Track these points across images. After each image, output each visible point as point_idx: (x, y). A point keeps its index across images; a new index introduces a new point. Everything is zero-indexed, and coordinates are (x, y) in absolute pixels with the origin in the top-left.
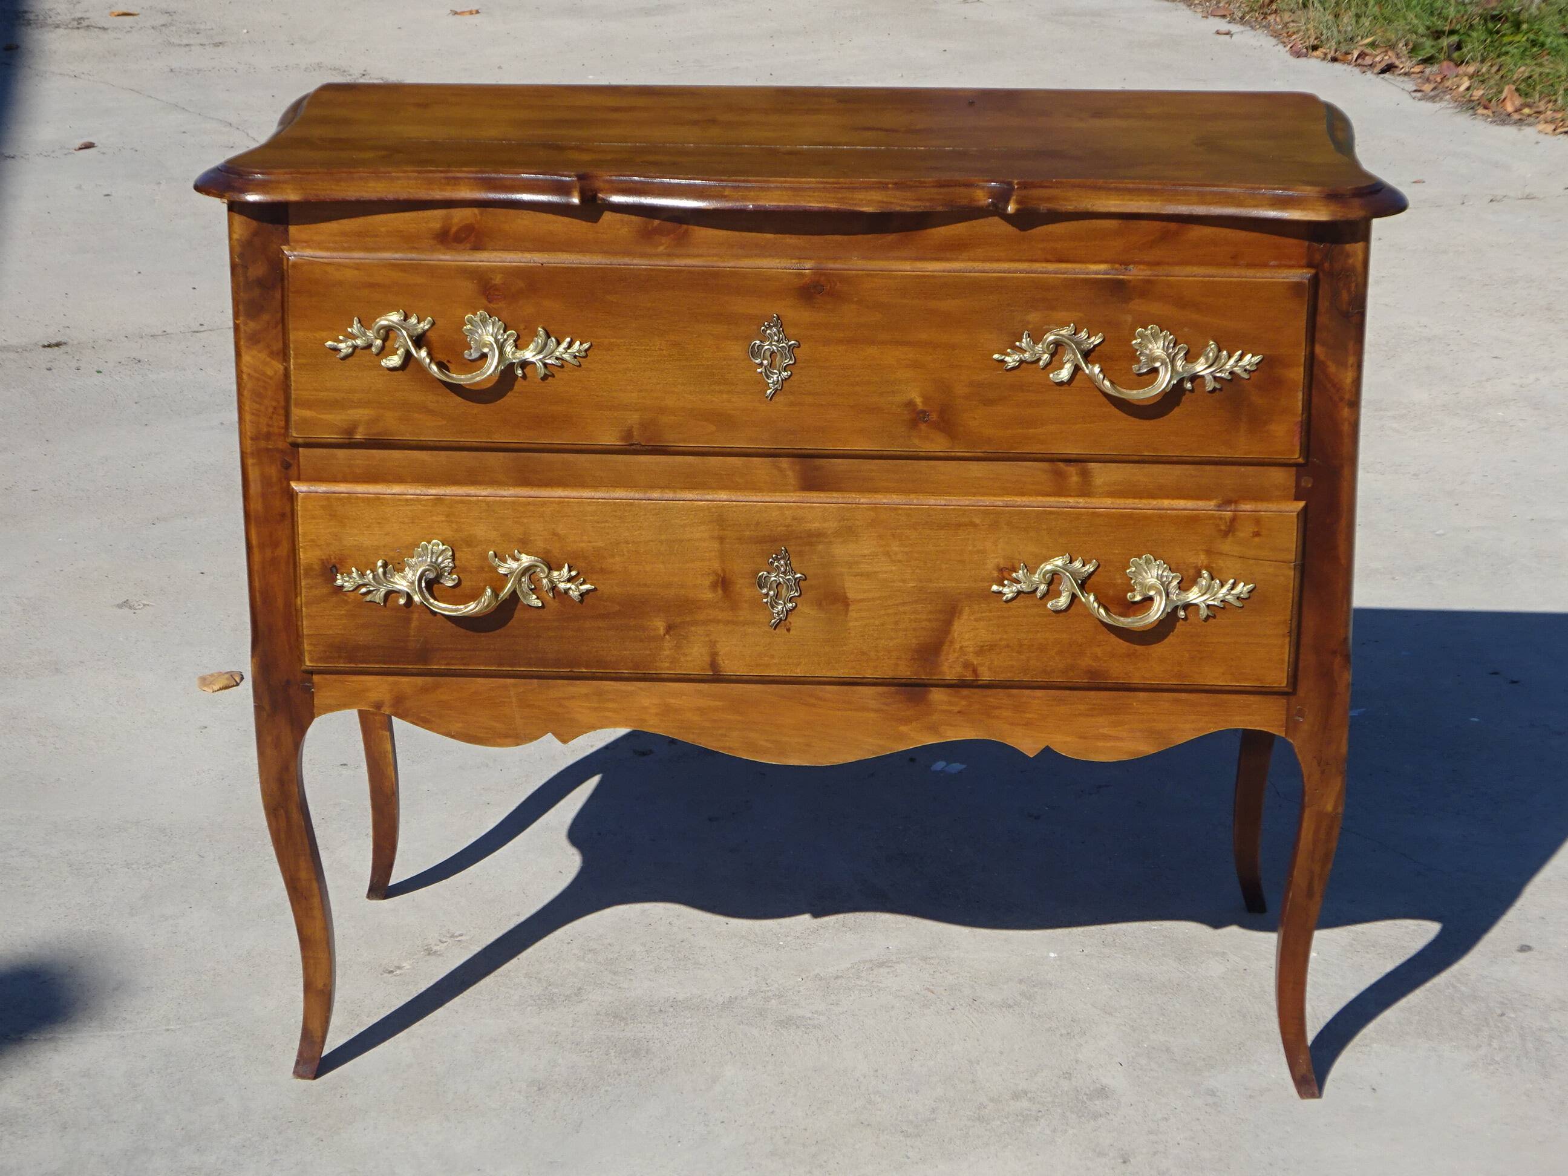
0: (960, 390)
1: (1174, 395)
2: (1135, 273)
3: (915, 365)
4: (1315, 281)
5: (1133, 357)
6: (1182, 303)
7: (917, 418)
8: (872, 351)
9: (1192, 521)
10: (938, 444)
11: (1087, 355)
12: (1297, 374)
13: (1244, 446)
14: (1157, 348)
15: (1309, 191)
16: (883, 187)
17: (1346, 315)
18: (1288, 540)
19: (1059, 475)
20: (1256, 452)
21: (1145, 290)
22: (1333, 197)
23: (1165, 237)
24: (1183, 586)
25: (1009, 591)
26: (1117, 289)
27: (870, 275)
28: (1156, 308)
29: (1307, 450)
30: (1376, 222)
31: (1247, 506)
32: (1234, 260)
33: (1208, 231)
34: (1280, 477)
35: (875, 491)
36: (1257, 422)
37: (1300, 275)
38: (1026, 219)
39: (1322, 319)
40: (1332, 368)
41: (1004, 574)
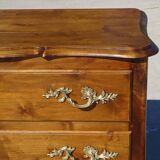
0: (34, 104)
1: (93, 105)
2: (80, 72)
3: (21, 98)
4: (132, 74)
5: (81, 95)
6: (93, 80)
7: (23, 111)
8: (9, 94)
9: (101, 137)
10: (29, 118)
11: (68, 95)
12: (128, 99)
13: (114, 117)
14: (88, 93)
15: (130, 49)
16: (8, 49)
17: (141, 83)
18: (127, 142)
19: (64, 125)
20: (117, 119)
21: (83, 77)
22: (137, 51)
23: (89, 62)
24: (99, 154)
25: (51, 155)
26: (75, 77)
27: (6, 74)
28: (87, 82)
29: (131, 118)
30: (149, 58)
31: (115, 133)
32: (109, 68)
33: (101, 60)
34: (125, 125)
35: (14, 129)
36: (117, 111)
37: (128, 72)
38: (49, 58)
39: (134, 83)
40: (138, 97)
41: (50, 151)
